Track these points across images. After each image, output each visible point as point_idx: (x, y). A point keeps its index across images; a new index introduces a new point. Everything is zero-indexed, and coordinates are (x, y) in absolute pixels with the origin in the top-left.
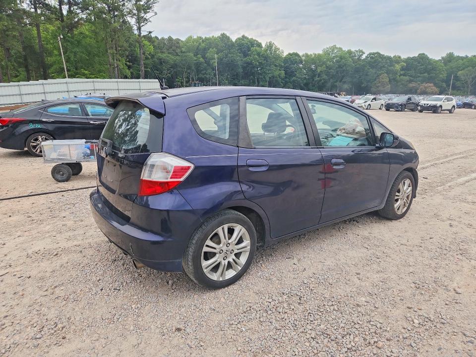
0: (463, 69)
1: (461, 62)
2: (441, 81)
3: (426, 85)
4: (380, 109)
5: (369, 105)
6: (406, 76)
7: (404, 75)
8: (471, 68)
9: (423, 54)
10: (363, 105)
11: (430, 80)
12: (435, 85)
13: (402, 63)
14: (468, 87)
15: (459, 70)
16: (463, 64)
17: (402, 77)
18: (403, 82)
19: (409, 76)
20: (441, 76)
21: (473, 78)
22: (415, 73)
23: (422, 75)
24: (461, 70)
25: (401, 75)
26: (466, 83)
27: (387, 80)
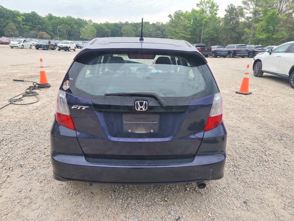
0: (60, 25)
1: (58, 20)
2: (50, 31)
3: (42, 33)
4: (30, 48)
5: (23, 45)
6: (27, 26)
7: (26, 25)
8: (64, 24)
9: (34, 12)
10: (18, 45)
11: (43, 30)
12: (47, 33)
13: (22, 16)
14: (65, 36)
15: (58, 25)
16: (59, 22)
17: (24, 26)
18: (27, 30)
19: (29, 26)
20: (49, 28)
21: (66, 30)
22: (32, 24)
23: (37, 26)
24: (59, 25)
25: (23, 25)
26: (64, 33)
27: (15, 27)
